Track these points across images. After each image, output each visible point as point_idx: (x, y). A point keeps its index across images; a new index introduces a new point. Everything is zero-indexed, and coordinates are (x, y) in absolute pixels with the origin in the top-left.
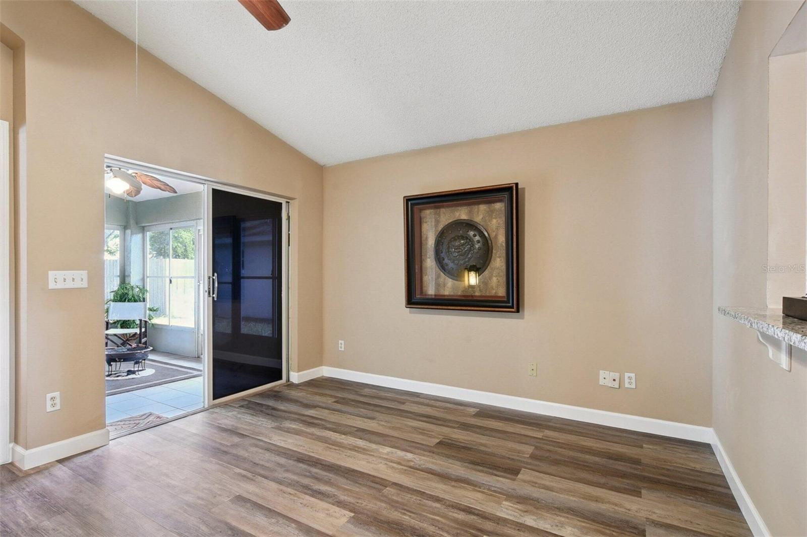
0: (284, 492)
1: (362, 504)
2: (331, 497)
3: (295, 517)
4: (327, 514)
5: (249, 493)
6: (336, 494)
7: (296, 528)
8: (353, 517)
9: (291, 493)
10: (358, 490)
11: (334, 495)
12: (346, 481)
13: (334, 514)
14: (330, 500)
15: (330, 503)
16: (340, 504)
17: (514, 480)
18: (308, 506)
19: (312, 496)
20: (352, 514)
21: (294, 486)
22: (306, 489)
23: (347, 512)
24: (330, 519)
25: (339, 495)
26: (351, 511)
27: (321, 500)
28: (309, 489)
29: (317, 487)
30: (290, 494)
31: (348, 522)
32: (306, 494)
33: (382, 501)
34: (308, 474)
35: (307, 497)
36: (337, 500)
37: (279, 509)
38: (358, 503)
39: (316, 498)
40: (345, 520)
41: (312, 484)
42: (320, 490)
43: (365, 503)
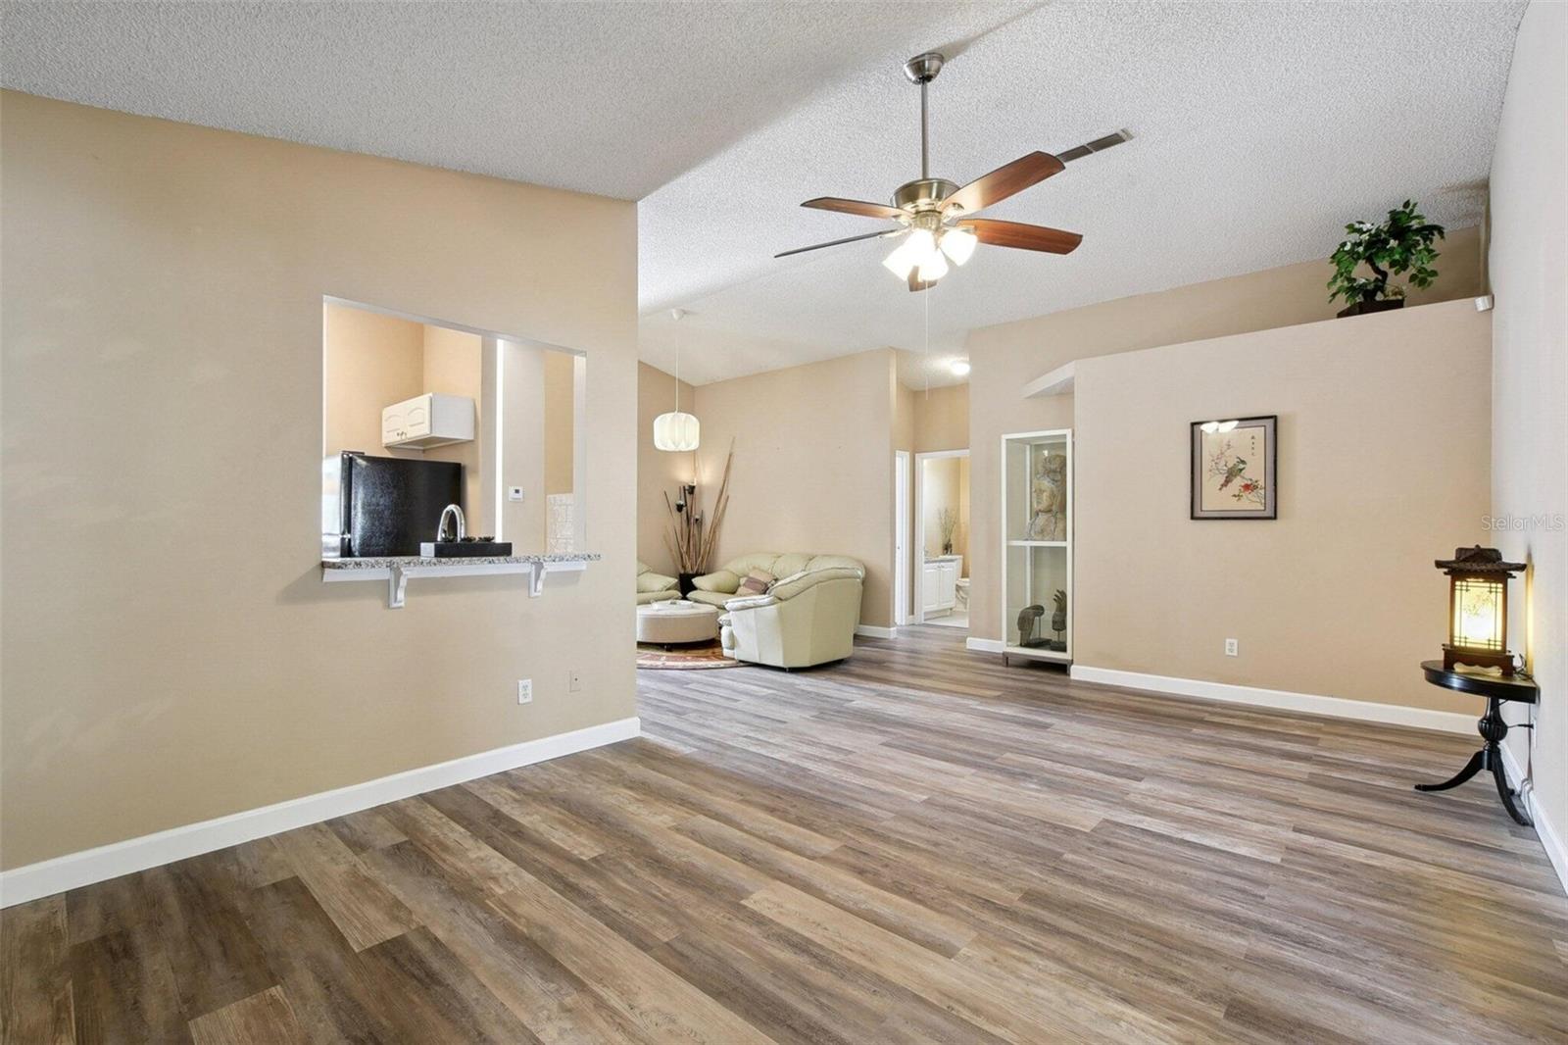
0: (864, 955)
1: (723, 917)
2: (774, 934)
3: (831, 908)
4: (782, 907)
5: (934, 962)
6: (765, 941)
7: (826, 892)
8: (742, 898)
9: (849, 952)
10: (723, 944)
11: (768, 938)
12: (741, 968)
13: (771, 906)
14: (776, 929)
15: (778, 924)
16: (758, 920)
17: (424, 932)
18: (814, 923)
19: (809, 941)
20: (743, 902)
21: (849, 969)
22: (822, 959)
23: (751, 906)
24: (776, 899)
25: (760, 938)
26: (745, 907)
27: (790, 931)
28: (815, 957)
29: (801, 960)
30: (851, 950)
31: (752, 893)
32: (821, 947)
33: (689, 918)
34: (824, 1000)
35: (818, 940)
36: (763, 928)
37: (860, 922)
38: (730, 919)
39: (801, 935)
40: (755, 896)
41: (812, 968)
42: (795, 953)
43: (718, 917)
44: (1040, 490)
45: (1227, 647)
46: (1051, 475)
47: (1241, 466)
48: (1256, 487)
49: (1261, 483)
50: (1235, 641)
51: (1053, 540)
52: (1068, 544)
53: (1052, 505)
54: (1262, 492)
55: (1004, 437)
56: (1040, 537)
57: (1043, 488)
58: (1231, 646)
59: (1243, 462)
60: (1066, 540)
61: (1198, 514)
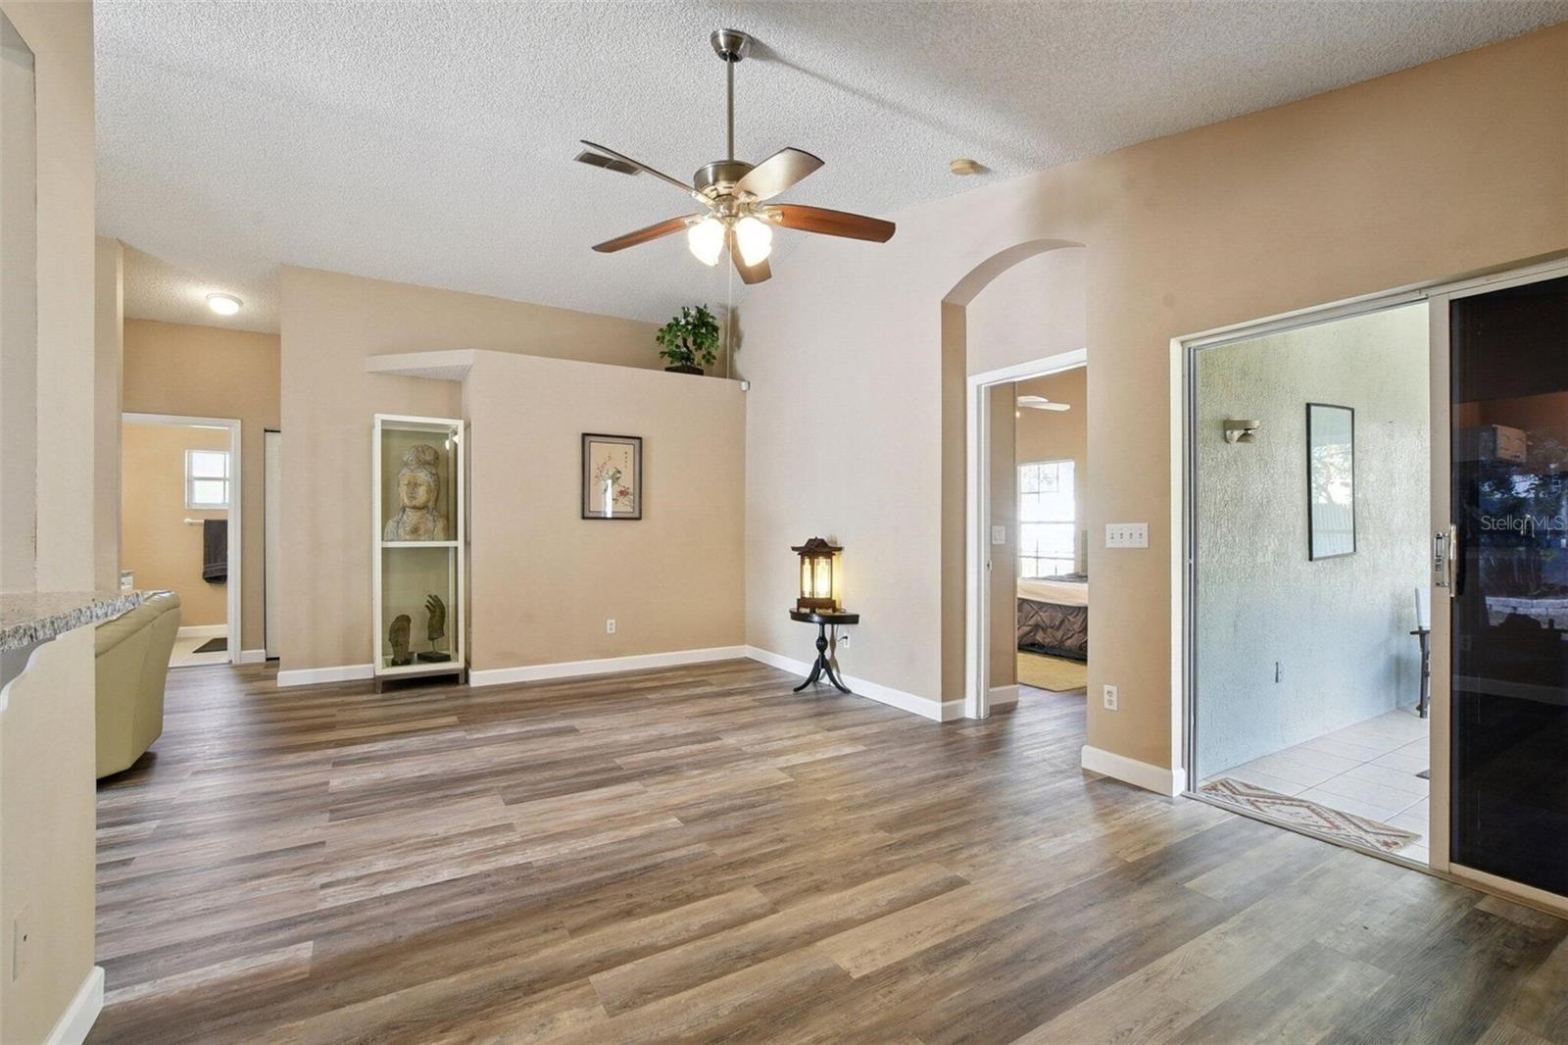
44: (416, 484)
45: (608, 627)
46: (428, 467)
47: (618, 475)
48: (627, 493)
49: (631, 490)
50: (613, 621)
51: (433, 540)
52: (460, 543)
53: (428, 502)
54: (632, 497)
55: (379, 418)
56: (413, 537)
57: (418, 482)
58: (611, 625)
59: (619, 472)
60: (456, 539)
61: (587, 514)
